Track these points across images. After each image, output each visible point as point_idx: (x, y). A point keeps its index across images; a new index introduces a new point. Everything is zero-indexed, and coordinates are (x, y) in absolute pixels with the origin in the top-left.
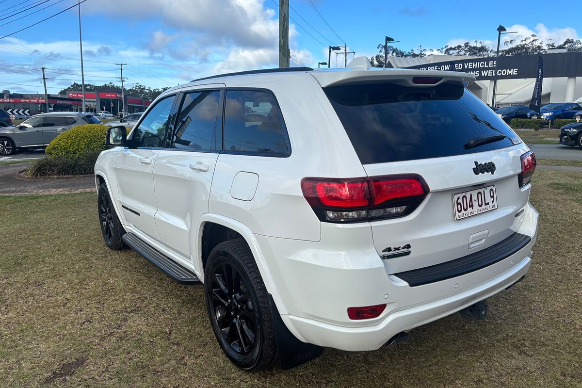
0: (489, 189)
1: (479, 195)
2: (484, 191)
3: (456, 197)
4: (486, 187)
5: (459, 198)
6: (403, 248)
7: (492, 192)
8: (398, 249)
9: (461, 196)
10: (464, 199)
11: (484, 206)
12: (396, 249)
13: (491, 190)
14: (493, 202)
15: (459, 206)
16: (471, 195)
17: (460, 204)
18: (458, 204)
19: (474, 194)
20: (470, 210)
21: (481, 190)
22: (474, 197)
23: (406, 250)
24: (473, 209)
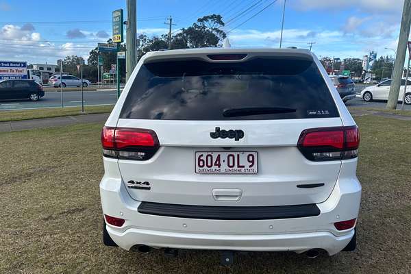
0: (247, 153)
1: (231, 157)
2: (238, 155)
3: (198, 154)
5: (201, 156)
6: (144, 183)
7: (251, 157)
8: (139, 183)
9: (205, 154)
10: (209, 158)
11: (236, 168)
12: (137, 183)
14: (251, 166)
16: (219, 156)
18: (200, 160)
20: (215, 167)
21: (235, 154)
22: (224, 158)
23: (145, 186)
24: (219, 167)
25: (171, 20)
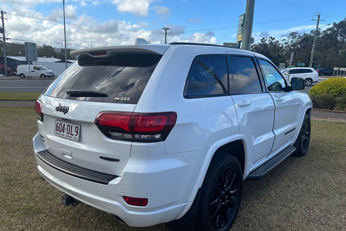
0: (76, 125)
1: (69, 127)
2: (72, 126)
3: (57, 122)
4: (74, 124)
5: (58, 123)
7: (77, 128)
9: (59, 122)
10: (61, 125)
11: (70, 135)
13: (77, 127)
14: (76, 135)
15: (57, 127)
16: (64, 124)
17: (58, 126)
18: (57, 126)
19: (66, 124)
20: (62, 133)
21: (71, 125)
22: (66, 127)
24: (64, 133)
25: (319, 16)
